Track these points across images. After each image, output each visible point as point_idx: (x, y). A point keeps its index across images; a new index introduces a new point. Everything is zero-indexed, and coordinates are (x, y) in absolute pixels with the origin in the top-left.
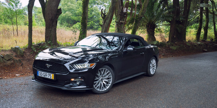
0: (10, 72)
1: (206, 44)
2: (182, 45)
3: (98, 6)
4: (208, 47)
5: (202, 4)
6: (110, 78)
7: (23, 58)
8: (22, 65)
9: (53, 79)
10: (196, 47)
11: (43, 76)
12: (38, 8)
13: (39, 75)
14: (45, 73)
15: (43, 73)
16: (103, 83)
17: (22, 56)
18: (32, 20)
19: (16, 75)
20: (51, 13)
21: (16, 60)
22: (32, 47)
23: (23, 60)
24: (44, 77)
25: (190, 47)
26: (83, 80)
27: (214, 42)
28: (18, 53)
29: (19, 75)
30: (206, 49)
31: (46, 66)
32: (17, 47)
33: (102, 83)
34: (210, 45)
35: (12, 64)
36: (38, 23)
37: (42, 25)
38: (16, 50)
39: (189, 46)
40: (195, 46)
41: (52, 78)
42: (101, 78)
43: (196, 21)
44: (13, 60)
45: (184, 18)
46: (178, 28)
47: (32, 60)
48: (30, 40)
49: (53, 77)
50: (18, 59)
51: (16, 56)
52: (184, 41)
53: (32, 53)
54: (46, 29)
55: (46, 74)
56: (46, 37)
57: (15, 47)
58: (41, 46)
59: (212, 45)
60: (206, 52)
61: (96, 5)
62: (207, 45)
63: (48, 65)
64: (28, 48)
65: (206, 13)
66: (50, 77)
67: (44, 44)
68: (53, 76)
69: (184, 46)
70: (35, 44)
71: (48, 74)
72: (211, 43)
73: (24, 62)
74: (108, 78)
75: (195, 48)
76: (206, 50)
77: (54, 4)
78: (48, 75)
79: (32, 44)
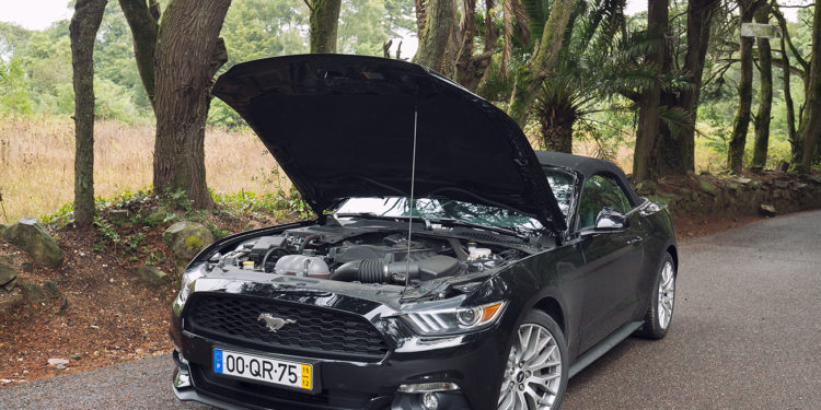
0: (15, 351)
1: (766, 184)
2: (685, 190)
3: (299, 27)
4: (776, 196)
5: (748, 24)
6: (554, 367)
7: (62, 273)
8: (63, 308)
9: (310, 387)
10: (736, 197)
11: (247, 375)
12: (34, 34)
13: (225, 371)
14: (260, 360)
15: (247, 358)
16: (526, 395)
17: (57, 265)
18: (91, 94)
19: (52, 361)
20: (189, 63)
21: (36, 288)
22: (97, 220)
23: (64, 283)
24: (258, 378)
25: (716, 199)
26: (455, 387)
27: (792, 176)
28: (38, 253)
29: (67, 362)
30: (769, 202)
31: (263, 323)
32: (31, 222)
33: (521, 394)
34: (783, 189)
35: (16, 306)
36: (38, 102)
37: (55, 108)
38: (28, 237)
39: (713, 196)
40: (733, 191)
41: (299, 384)
42: (517, 370)
43: (713, 90)
44: (22, 287)
45: (691, 80)
46: (670, 124)
47: (108, 280)
48: (85, 186)
49: (310, 379)
50: (40, 281)
51: (28, 268)
52: (689, 172)
53: (102, 246)
54: (158, 136)
55: (268, 366)
56: (161, 172)
57: (21, 224)
58: (139, 216)
59: (788, 187)
60: (772, 215)
61: (293, 24)
62: (769, 186)
63: (273, 321)
64: (76, 223)
65: (763, 60)
66: (293, 378)
67: (152, 203)
68: (310, 375)
69: (695, 194)
70: (108, 204)
71: (275, 363)
72: (784, 179)
73: (70, 296)
74: (544, 371)
75: (733, 200)
76: (770, 208)
77: (201, 17)
78: (276, 367)
79: (93, 204)
